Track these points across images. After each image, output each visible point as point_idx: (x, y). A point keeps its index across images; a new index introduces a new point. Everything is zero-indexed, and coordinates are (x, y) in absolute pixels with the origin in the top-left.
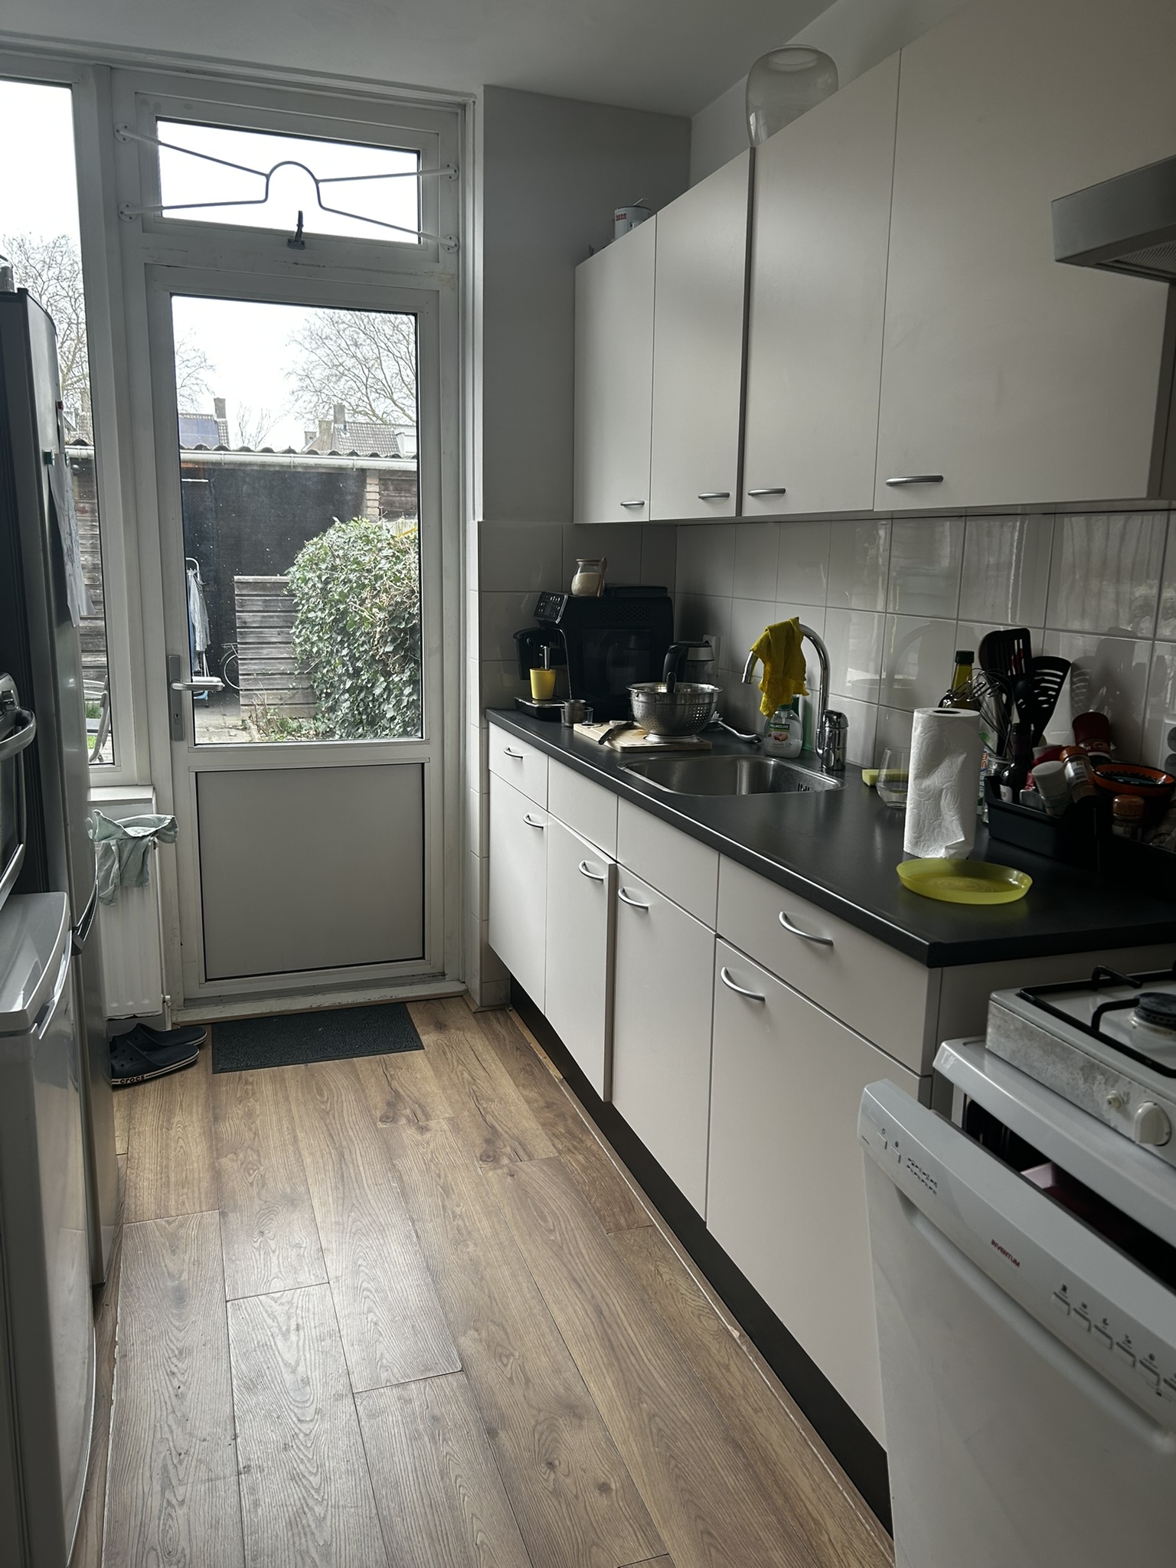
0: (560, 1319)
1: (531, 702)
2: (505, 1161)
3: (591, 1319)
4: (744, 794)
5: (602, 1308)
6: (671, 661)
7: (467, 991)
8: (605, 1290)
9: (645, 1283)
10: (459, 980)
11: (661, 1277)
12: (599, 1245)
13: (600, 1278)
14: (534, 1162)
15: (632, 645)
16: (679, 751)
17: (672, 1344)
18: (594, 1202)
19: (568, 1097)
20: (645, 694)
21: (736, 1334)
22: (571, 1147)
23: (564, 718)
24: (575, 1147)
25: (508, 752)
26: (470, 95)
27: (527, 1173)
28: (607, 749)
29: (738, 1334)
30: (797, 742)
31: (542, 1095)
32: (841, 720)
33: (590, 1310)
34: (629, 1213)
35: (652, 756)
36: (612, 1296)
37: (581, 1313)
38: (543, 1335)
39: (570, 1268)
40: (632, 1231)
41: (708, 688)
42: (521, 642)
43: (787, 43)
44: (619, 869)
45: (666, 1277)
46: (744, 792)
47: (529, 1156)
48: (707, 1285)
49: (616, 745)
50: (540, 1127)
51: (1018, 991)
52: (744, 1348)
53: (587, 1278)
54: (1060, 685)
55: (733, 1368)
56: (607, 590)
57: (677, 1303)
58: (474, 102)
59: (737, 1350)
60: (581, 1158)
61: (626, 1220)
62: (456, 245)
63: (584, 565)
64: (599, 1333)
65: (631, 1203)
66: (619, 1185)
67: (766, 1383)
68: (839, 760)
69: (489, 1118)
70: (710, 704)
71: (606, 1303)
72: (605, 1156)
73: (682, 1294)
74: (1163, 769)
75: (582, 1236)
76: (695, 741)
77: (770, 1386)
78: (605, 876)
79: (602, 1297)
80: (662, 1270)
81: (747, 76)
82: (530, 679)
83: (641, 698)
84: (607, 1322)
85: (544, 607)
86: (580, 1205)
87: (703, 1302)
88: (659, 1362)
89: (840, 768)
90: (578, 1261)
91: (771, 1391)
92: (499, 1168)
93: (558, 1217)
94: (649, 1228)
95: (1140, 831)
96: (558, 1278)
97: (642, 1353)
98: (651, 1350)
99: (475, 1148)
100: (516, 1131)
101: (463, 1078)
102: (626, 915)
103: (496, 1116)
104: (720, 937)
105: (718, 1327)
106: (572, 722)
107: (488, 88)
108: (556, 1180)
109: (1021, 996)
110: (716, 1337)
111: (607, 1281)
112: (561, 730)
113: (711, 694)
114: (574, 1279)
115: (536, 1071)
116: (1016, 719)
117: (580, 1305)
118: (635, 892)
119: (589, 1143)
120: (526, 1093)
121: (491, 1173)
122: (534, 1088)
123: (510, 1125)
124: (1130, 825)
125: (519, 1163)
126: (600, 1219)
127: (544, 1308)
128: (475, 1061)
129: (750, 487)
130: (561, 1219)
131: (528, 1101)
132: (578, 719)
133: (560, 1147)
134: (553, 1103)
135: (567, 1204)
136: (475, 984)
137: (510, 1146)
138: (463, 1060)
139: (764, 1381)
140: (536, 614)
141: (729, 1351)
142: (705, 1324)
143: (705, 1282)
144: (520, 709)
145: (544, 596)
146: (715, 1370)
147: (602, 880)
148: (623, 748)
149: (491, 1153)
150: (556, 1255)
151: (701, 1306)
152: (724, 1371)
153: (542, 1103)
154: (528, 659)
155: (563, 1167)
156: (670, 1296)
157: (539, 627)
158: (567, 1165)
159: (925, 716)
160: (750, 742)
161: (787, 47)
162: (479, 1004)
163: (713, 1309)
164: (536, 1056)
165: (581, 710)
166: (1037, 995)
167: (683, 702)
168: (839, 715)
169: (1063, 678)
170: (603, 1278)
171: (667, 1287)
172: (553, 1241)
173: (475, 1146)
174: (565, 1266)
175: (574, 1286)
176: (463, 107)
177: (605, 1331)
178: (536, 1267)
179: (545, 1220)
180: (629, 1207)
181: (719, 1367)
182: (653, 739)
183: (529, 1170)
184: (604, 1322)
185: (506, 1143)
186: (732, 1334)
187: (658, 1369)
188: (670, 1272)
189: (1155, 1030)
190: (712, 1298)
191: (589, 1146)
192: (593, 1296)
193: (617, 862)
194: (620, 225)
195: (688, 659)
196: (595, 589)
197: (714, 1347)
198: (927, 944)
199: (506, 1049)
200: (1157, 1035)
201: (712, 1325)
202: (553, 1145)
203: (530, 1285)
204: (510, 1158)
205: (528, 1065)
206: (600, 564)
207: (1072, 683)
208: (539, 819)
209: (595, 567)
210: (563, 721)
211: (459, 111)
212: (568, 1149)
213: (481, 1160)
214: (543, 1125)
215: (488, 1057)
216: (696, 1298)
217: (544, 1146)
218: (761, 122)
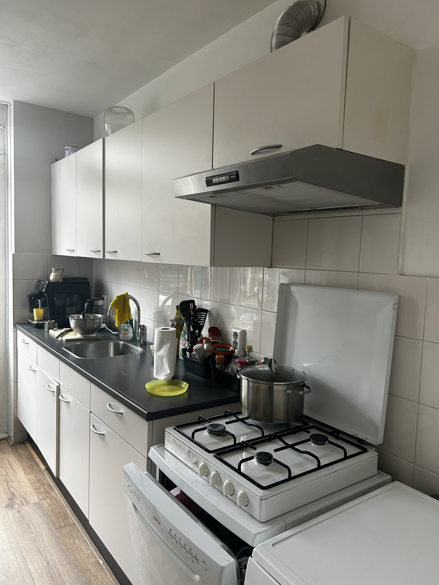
0: (32, 569)
1: (34, 321)
2: (17, 506)
3: (45, 567)
4: (112, 356)
5: (50, 561)
6: (88, 306)
7: (9, 437)
8: (51, 554)
9: (68, 548)
10: (6, 432)
11: (75, 544)
12: (52, 535)
13: (50, 549)
14: (29, 505)
15: (75, 299)
16: (88, 340)
17: (76, 571)
18: (52, 518)
19: (47, 476)
20: (75, 319)
21: (101, 562)
22: (45, 497)
23: (46, 328)
24: (47, 497)
25: (23, 341)
26: (9, 103)
27: (25, 510)
28: (60, 340)
29: (102, 562)
30: (131, 335)
31: (35, 477)
32: (144, 328)
33: (44, 562)
34: (66, 520)
35: (78, 342)
36: (54, 556)
37: (41, 564)
38: (24, 577)
39: (39, 547)
40: (66, 527)
41: (100, 316)
42: (30, 299)
43: (117, 105)
44: (60, 387)
45: (77, 544)
46: (112, 355)
47: (27, 503)
48: (92, 545)
49: (63, 338)
50: (33, 490)
51: (174, 427)
52: (104, 567)
53: (45, 550)
54: (206, 317)
55: (99, 576)
56: (64, 279)
57: (80, 554)
58: (10, 105)
59: (101, 569)
60: (49, 501)
61: (64, 523)
62: (4, 153)
63: (55, 270)
64: (47, 572)
65: (67, 516)
66: (63, 509)
67: (111, 580)
68: (144, 341)
69: (12, 489)
70: (100, 322)
71: (52, 559)
72: (59, 498)
73: (83, 550)
74: (232, 345)
75: (45, 533)
76: (95, 335)
77: (112, 580)
78: (55, 390)
79: (50, 557)
80: (76, 541)
81: (104, 113)
82: (33, 312)
83: (73, 321)
84: (51, 567)
85: (39, 285)
86: (46, 520)
87: (90, 552)
88: (70, 579)
89: (144, 344)
90: (42, 543)
91: (112, 582)
92: (13, 510)
93: (36, 527)
94: (73, 525)
95: (224, 366)
96: (33, 552)
97: (63, 577)
98: (67, 575)
99: (4, 503)
100: (23, 493)
101: (3, 474)
102: (63, 405)
103: (15, 488)
104: (92, 412)
105: (95, 561)
106: (49, 329)
107: (15, 101)
108: (38, 511)
109: (175, 429)
110: (94, 565)
111: (53, 550)
112: (44, 333)
113: (100, 319)
114: (40, 551)
115: (35, 467)
116: (192, 329)
117: (40, 561)
118: (66, 396)
119: (53, 494)
120: (29, 477)
121: (9, 513)
122: (33, 474)
123: (21, 491)
124: (221, 364)
125: (23, 507)
126: (53, 524)
127: (25, 565)
128: (9, 466)
129: (107, 250)
130: (37, 527)
131: (29, 480)
132: (51, 328)
133: (41, 497)
134: (40, 480)
135: (40, 520)
136: (12, 434)
137: (20, 500)
138: (4, 466)
139: (110, 579)
140: (36, 288)
141: (98, 570)
142: (90, 560)
143: (92, 544)
144: (29, 324)
145: (39, 281)
146: (92, 578)
147: (54, 392)
148: (66, 340)
149: (11, 504)
150: (33, 542)
151: (89, 554)
152: (95, 578)
153: (35, 480)
154: (33, 305)
155: (41, 505)
156: (78, 551)
157: (38, 293)
158: (43, 505)
159: (158, 331)
160: (116, 335)
161: (117, 106)
162: (13, 442)
163: (94, 554)
164: (36, 461)
165: (53, 324)
166: (179, 428)
167: (89, 322)
168: (143, 326)
169: (206, 315)
170: (51, 549)
171: (77, 548)
172: (33, 537)
173: (4, 502)
174: (37, 546)
175: (39, 554)
176: (7, 106)
177: (50, 570)
178: (24, 549)
179: (30, 528)
180: (66, 517)
181: (93, 577)
182: (78, 336)
183: (27, 509)
184: (50, 567)
185: (18, 499)
186: (100, 563)
187: (69, 582)
188: (79, 542)
189: (212, 437)
190: (94, 549)
191: (53, 495)
192: (46, 557)
193: (60, 385)
194: (67, 152)
195: (94, 305)
196: (59, 279)
197: (92, 568)
198: (146, 413)
199: (23, 459)
200: (212, 438)
201: (93, 560)
202: (38, 497)
203: (20, 557)
204: (19, 505)
205: (32, 465)
206: (61, 270)
207: (209, 317)
208: (34, 367)
209: (60, 271)
210: (45, 329)
211: (5, 107)
212: (44, 498)
213: (6, 507)
214: (35, 489)
215: (14, 464)
216: (88, 551)
217: (33, 498)
218: (109, 128)
